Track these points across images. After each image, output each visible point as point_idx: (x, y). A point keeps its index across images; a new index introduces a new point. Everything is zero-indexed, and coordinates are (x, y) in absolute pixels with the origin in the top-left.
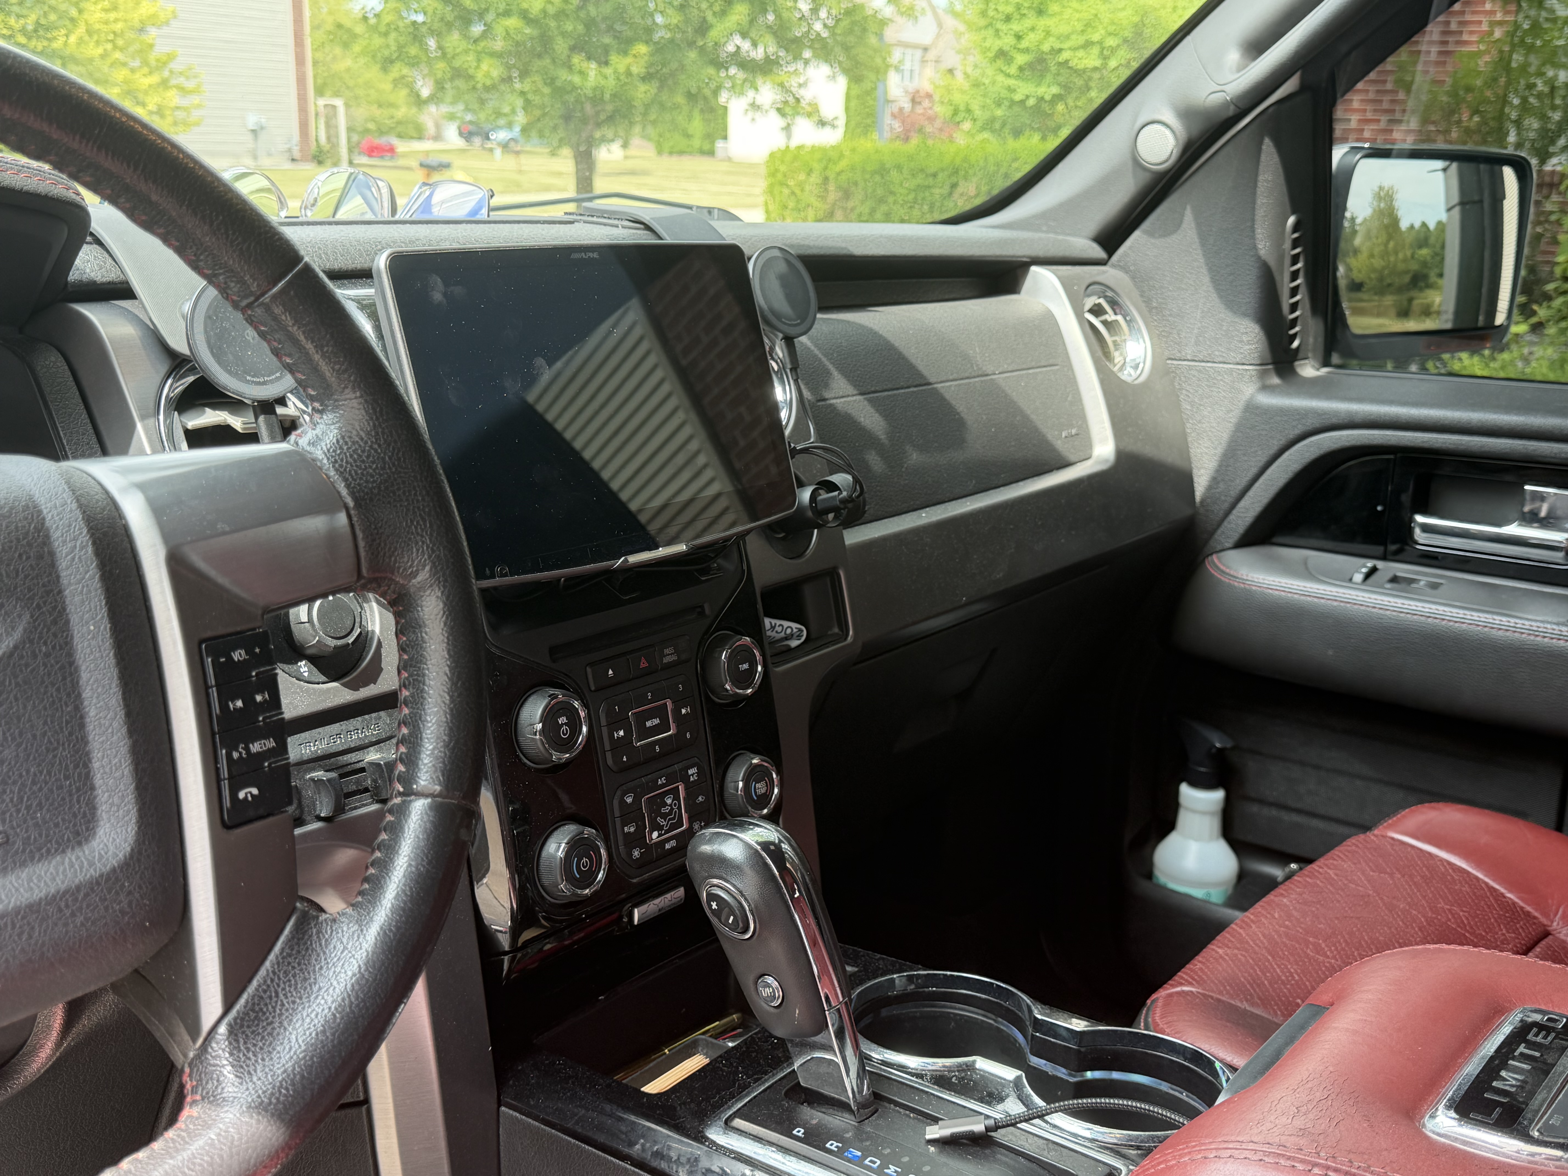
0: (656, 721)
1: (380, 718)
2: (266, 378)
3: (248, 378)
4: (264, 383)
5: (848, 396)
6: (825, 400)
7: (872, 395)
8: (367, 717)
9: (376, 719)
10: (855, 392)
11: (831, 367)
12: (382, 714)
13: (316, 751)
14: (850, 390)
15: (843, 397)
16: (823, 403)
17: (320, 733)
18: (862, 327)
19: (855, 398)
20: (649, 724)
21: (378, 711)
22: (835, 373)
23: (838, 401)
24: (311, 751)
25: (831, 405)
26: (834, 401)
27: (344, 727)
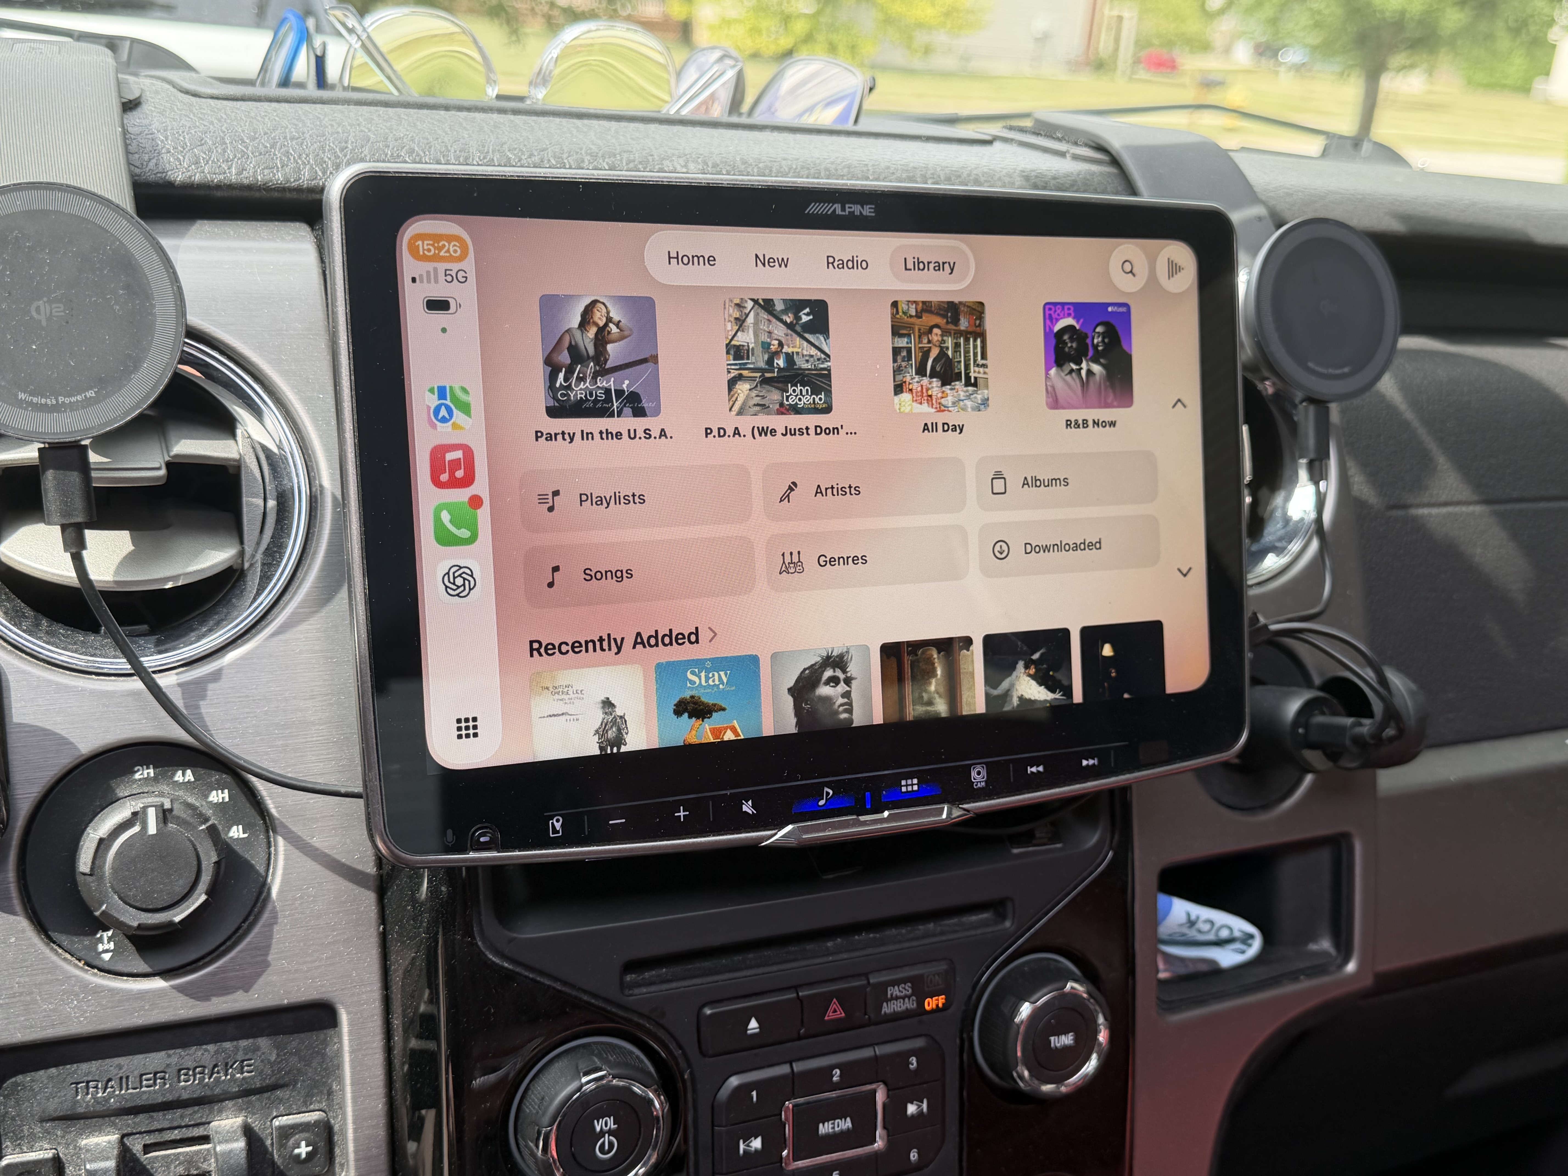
0: (846, 1124)
1: (258, 1049)
2: (61, 399)
3: (22, 396)
4: (56, 408)
5: (1458, 503)
6: (1405, 507)
7: (1509, 507)
8: (228, 1045)
9: (246, 1050)
10: (1475, 498)
11: (1432, 446)
12: (263, 1042)
13: (107, 1100)
14: (1463, 491)
15: (1446, 504)
16: (1400, 513)
17: (120, 1067)
18: (1521, 377)
19: (1471, 508)
20: (824, 1129)
21: (254, 1036)
22: (1442, 460)
23: (1434, 511)
24: (94, 1097)
25: (1415, 519)
26: (1425, 511)
27: (174, 1060)
